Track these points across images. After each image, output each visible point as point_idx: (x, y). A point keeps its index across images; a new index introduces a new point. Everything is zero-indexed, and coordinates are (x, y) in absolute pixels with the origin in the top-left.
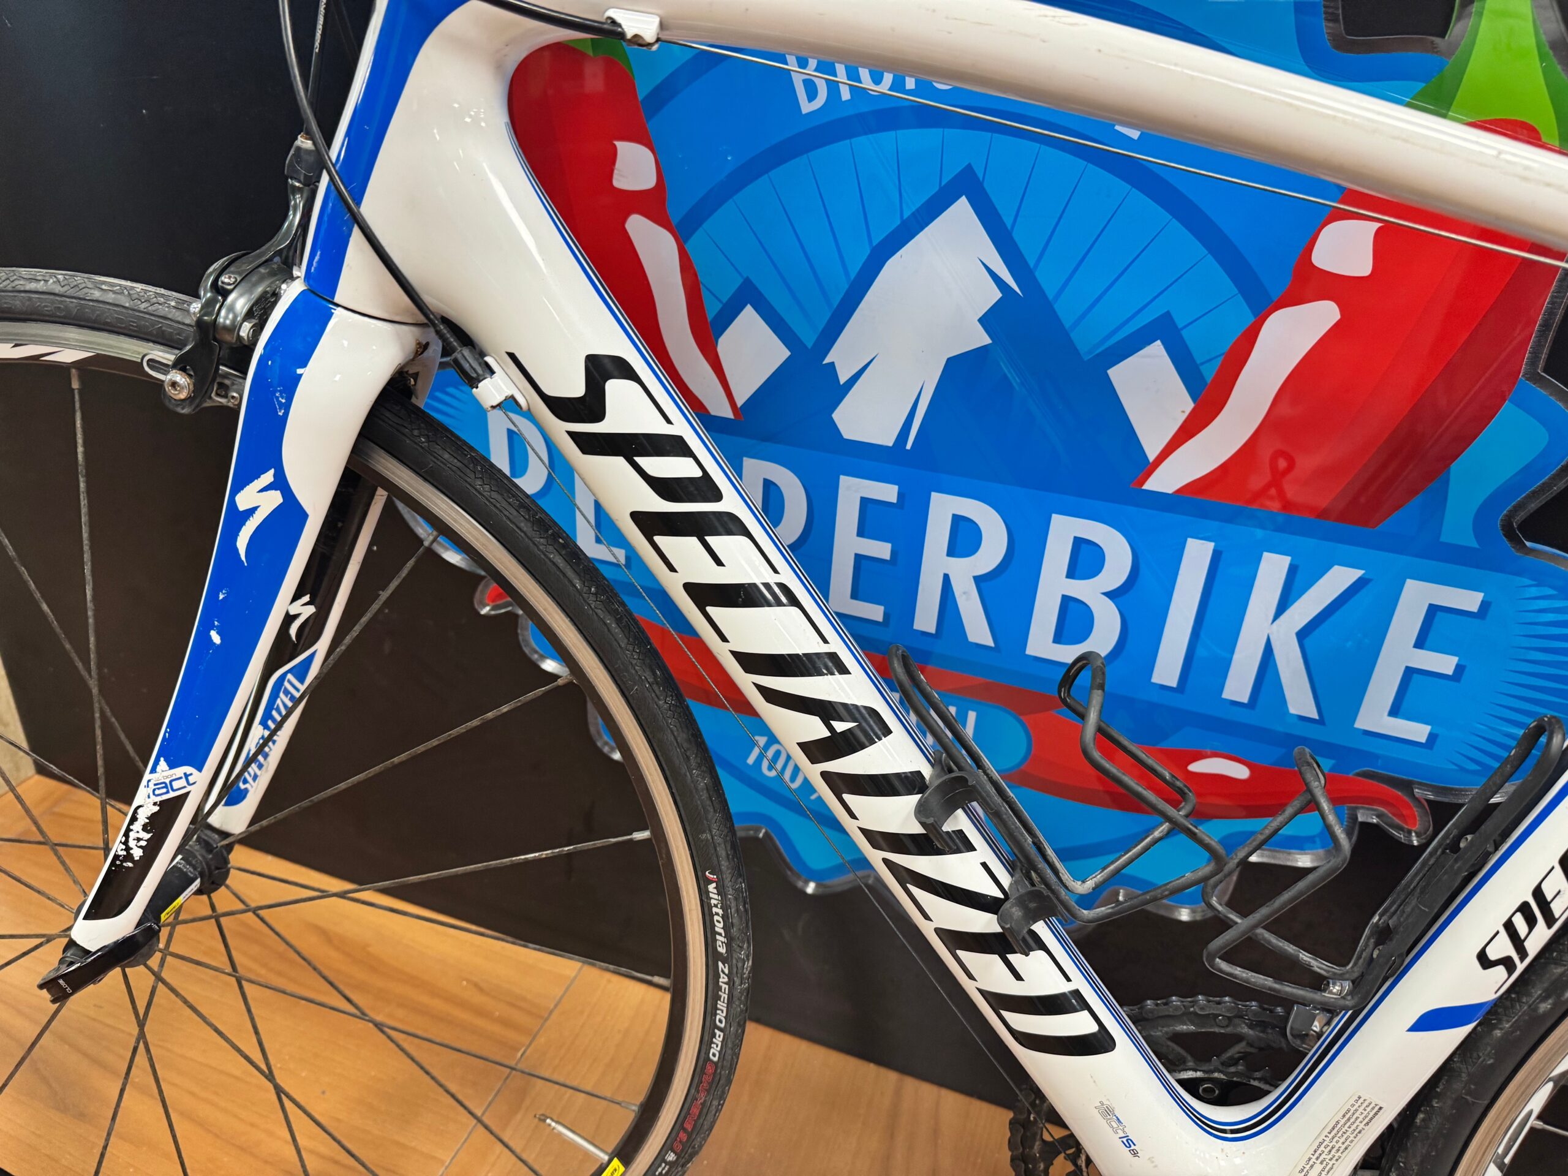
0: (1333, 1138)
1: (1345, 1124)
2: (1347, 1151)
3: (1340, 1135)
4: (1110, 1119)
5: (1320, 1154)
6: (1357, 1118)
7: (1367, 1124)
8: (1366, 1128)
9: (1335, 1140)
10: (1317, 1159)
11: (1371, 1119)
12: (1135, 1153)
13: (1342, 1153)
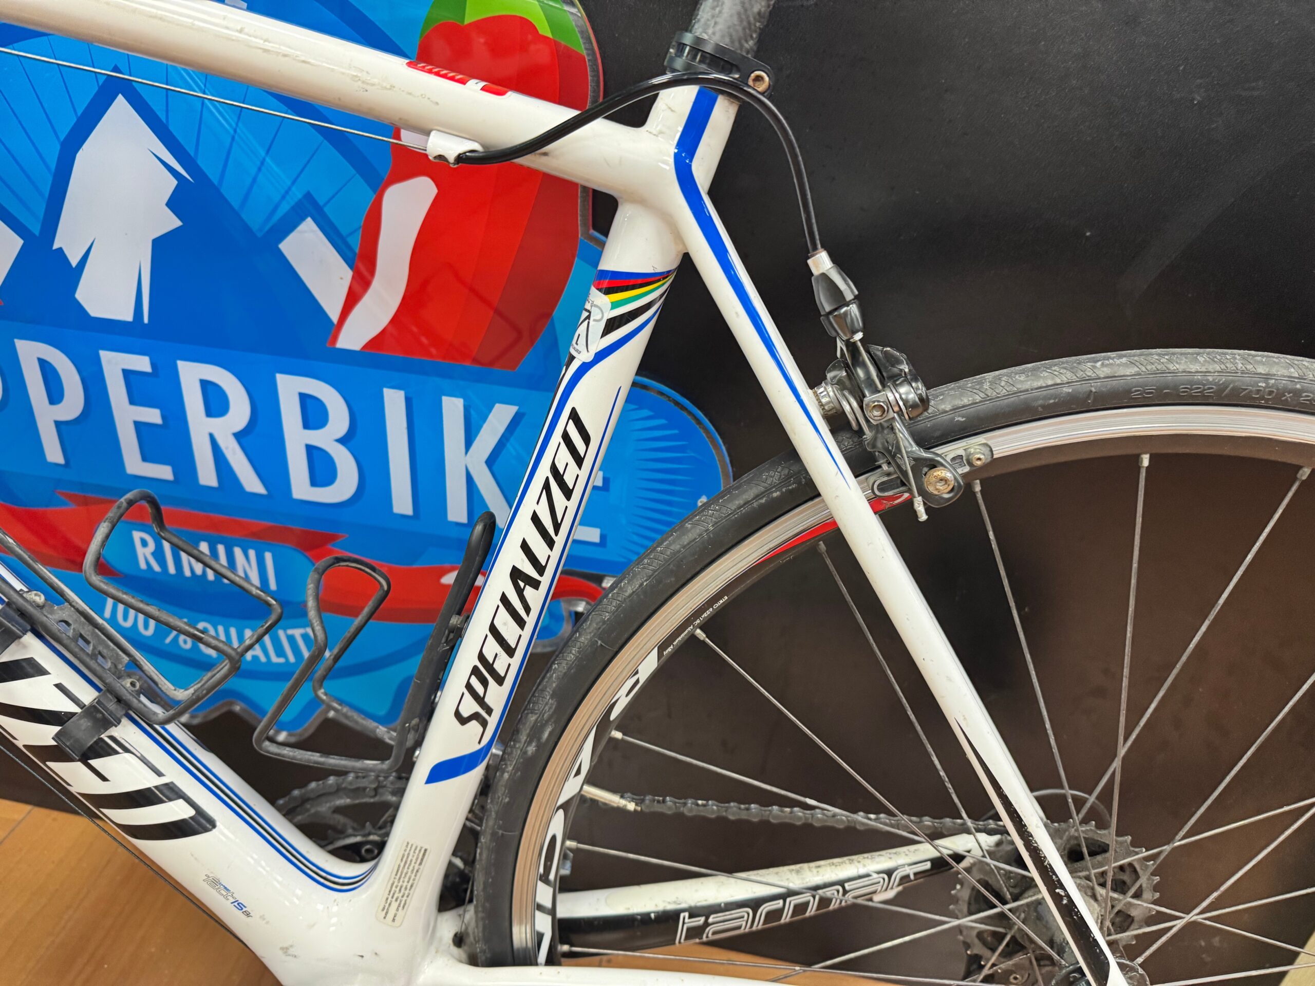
0: (400, 879)
1: (404, 866)
2: (413, 888)
3: (403, 875)
4: (218, 888)
5: (394, 894)
6: (411, 861)
7: (420, 864)
8: (421, 867)
9: (401, 880)
10: (392, 897)
11: (422, 860)
12: (248, 914)
13: (410, 890)
